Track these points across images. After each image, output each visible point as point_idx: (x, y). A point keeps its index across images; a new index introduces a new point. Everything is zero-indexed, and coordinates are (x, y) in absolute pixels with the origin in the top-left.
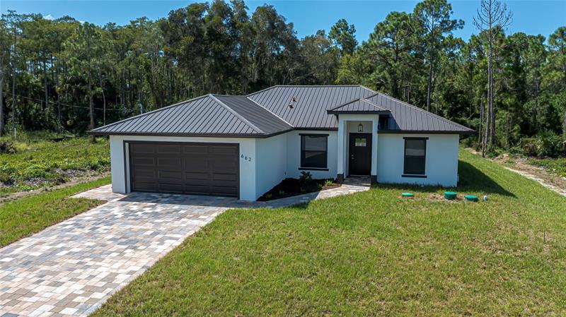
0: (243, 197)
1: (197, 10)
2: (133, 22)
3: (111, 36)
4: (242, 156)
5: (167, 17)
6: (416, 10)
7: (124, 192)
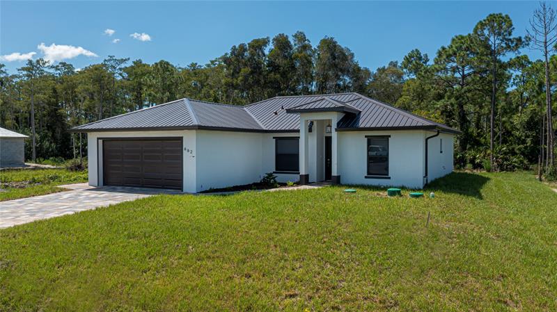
0: (185, 189)
1: (257, 45)
2: (212, 62)
3: (193, 75)
4: (185, 149)
5: (229, 52)
6: (476, 31)
7: (97, 184)
